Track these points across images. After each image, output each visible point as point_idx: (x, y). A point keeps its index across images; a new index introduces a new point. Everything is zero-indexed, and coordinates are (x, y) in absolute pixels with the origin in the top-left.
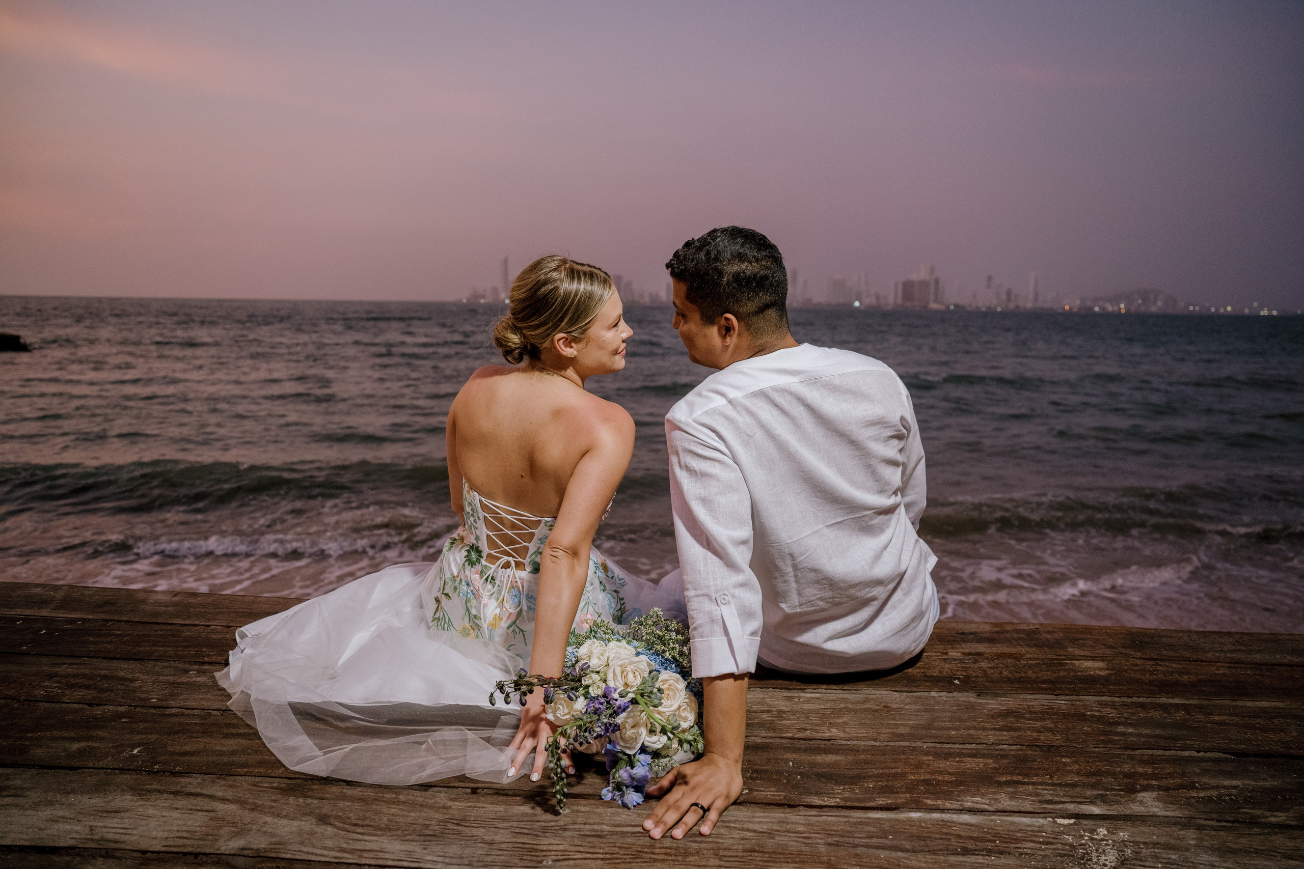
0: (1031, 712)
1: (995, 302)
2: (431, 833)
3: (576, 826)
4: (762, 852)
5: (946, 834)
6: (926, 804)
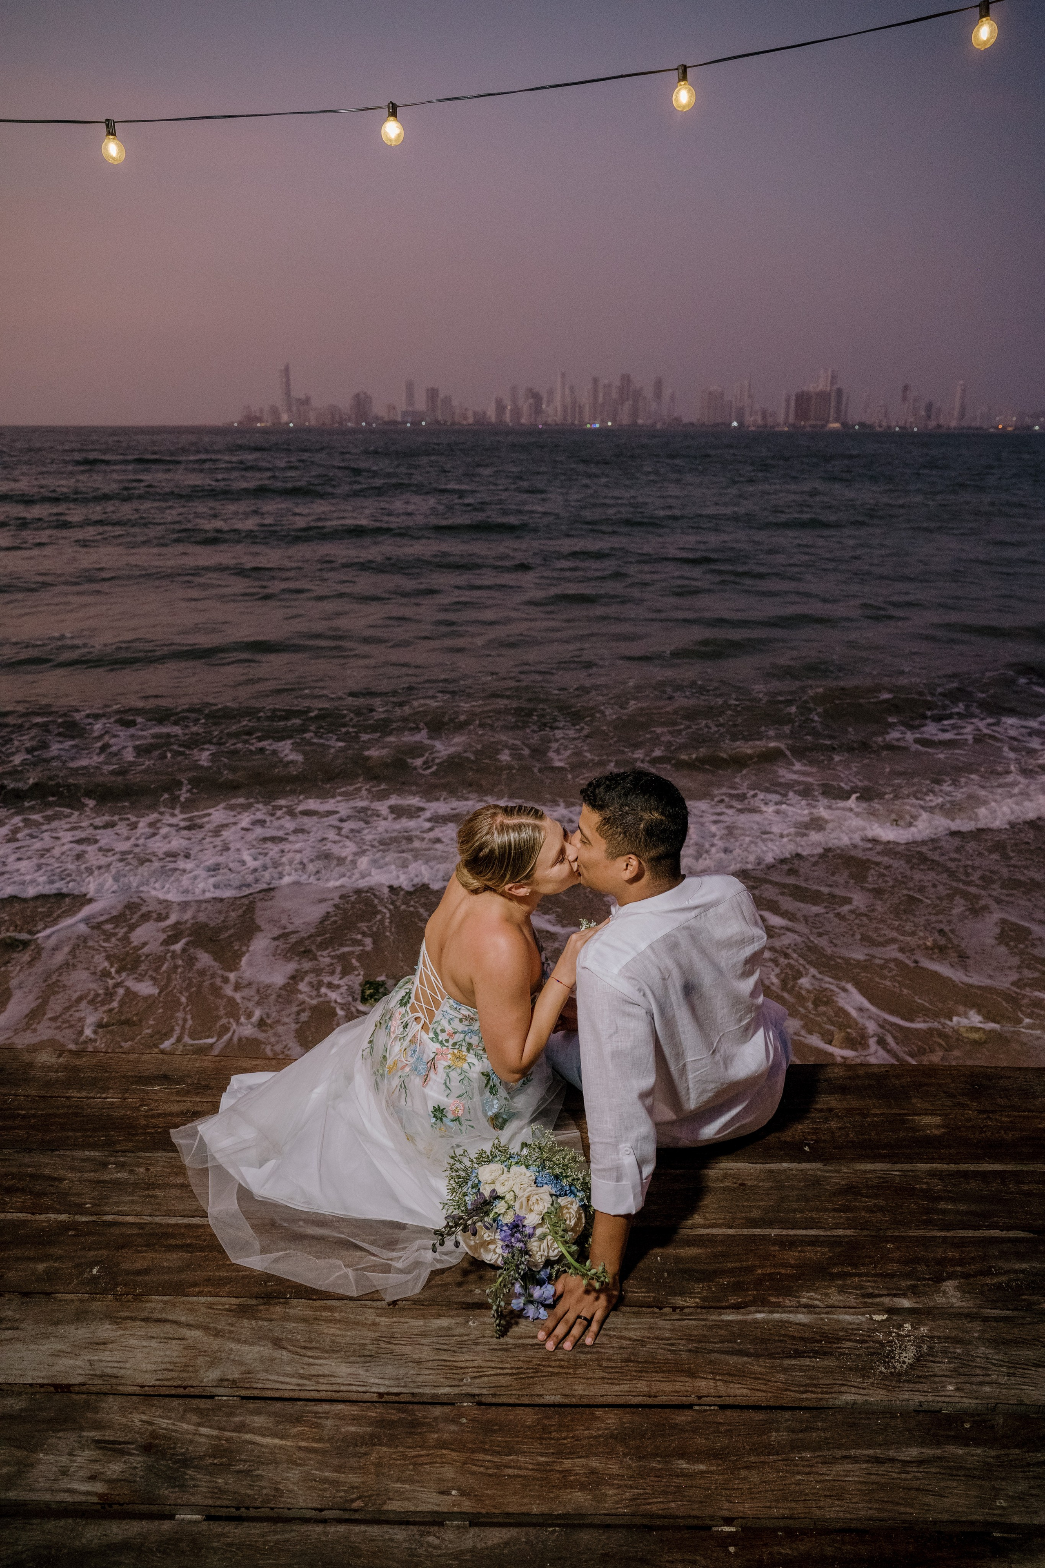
0: (868, 1187)
1: (911, 419)
5: (784, 1335)
6: (770, 1302)
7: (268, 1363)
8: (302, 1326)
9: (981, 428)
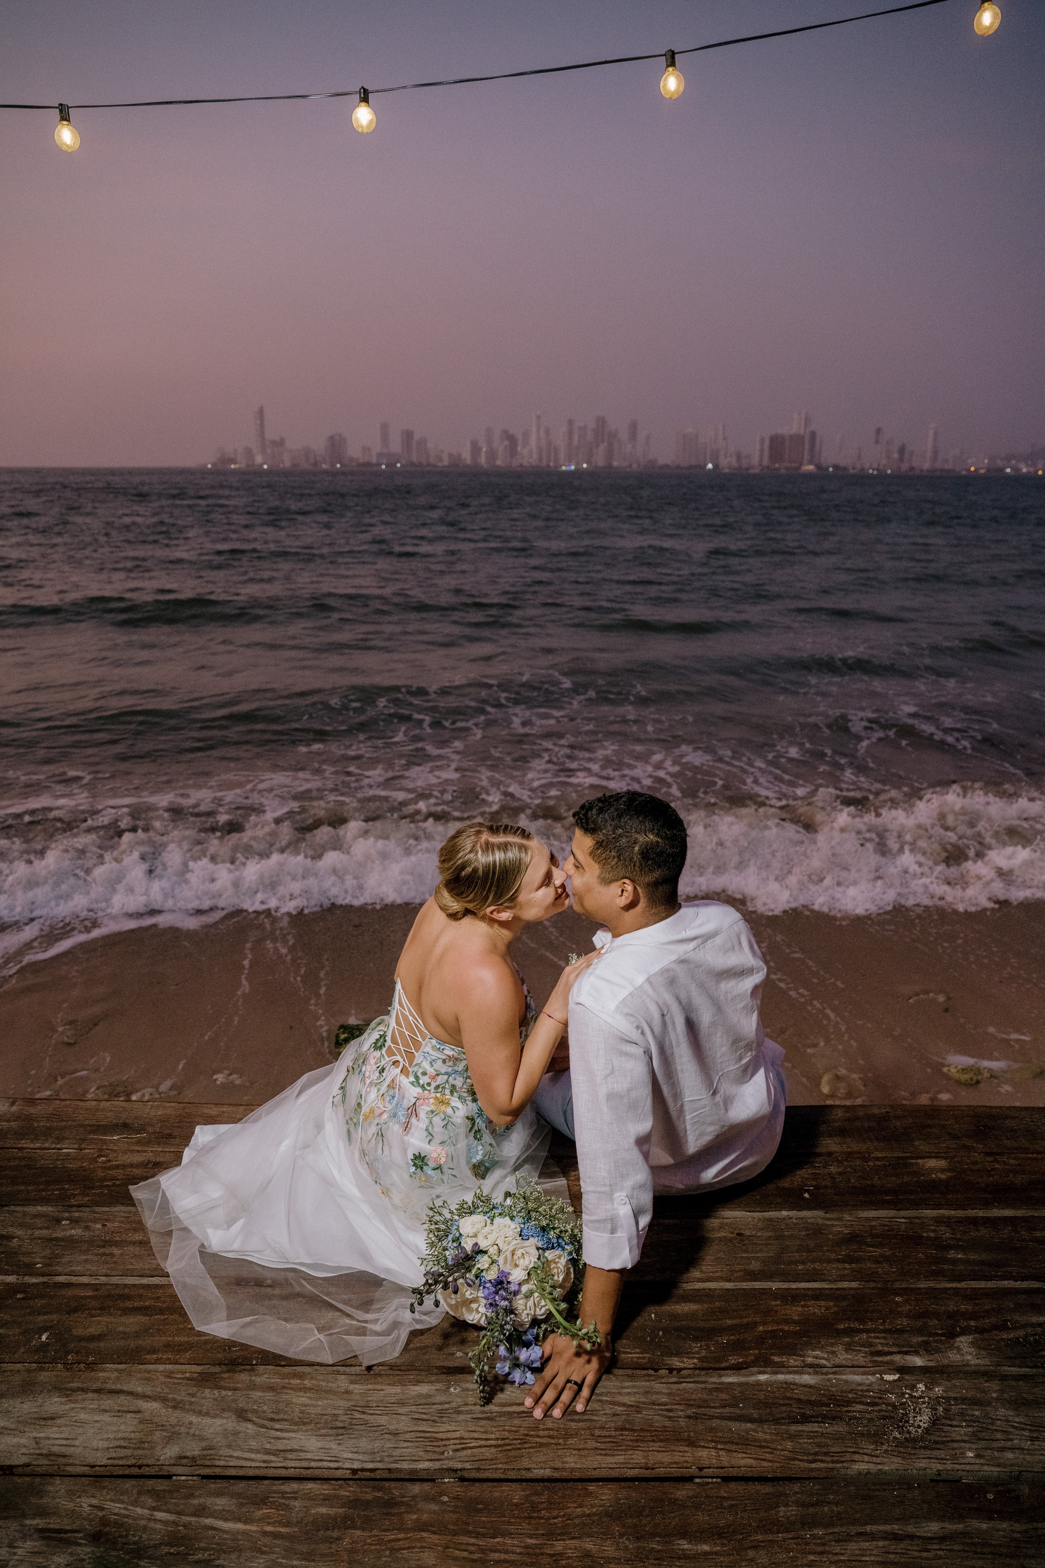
1: (884, 462)
5: (789, 1399)
6: (773, 1362)
7: (231, 1438)
8: (269, 1395)
9: (953, 470)
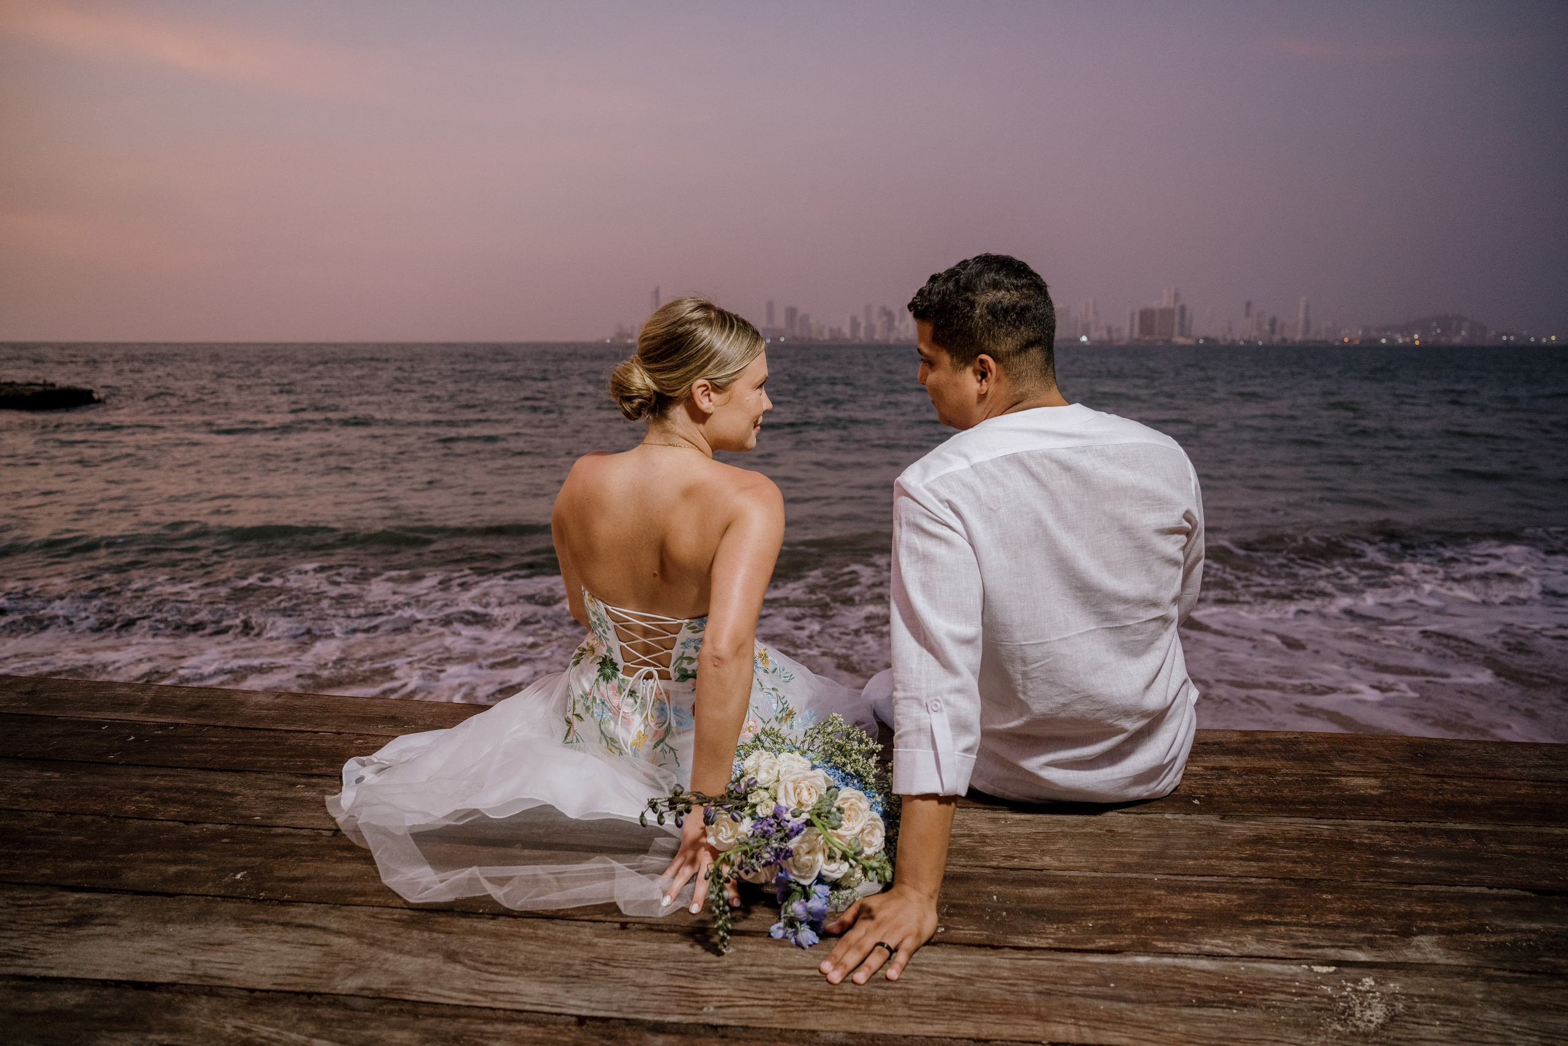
0: (1286, 839)
1: (1255, 333)
2: (574, 973)
3: (742, 968)
4: (960, 1001)
5: (1179, 982)
6: (1156, 947)
8: (489, 941)
9: (1326, 342)
